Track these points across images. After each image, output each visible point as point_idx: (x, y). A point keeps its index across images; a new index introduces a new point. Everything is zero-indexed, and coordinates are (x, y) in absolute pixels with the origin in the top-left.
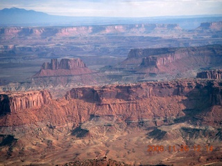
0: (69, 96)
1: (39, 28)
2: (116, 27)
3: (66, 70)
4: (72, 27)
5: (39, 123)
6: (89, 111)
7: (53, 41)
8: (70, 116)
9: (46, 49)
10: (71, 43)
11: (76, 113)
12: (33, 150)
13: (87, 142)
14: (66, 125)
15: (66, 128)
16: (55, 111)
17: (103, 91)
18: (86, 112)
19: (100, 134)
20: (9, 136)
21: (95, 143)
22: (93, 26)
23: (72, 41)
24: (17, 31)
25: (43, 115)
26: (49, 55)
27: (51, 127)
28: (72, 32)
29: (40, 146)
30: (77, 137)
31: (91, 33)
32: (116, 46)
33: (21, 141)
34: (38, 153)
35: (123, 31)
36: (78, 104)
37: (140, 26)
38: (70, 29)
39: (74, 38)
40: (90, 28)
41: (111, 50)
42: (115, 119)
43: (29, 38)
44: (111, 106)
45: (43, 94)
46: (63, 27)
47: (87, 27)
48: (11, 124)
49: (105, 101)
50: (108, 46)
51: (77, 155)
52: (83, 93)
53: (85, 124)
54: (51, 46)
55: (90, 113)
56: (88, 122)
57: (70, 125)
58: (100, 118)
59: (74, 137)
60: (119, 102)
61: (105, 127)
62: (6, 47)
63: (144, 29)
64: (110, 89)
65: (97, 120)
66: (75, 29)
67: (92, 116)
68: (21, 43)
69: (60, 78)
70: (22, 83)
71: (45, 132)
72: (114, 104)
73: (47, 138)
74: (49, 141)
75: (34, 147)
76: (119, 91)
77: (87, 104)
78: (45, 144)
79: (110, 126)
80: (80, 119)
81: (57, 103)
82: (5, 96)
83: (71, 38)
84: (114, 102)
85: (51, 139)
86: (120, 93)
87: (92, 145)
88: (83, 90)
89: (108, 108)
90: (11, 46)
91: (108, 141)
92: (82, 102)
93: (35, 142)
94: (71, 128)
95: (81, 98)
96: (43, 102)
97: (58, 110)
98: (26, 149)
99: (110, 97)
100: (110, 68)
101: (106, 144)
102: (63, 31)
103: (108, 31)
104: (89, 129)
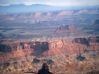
0: (74, 42)
1: (50, 12)
2: (84, 10)
3: (67, 30)
4: (64, 11)
5: (62, 54)
6: (83, 49)
7: (56, 17)
8: (75, 51)
9: (53, 21)
10: (64, 18)
11: (78, 49)
12: (61, 67)
13: (85, 63)
14: (74, 55)
15: (74, 56)
16: (68, 49)
17: (90, 39)
18: (82, 49)
19: (90, 59)
20: (50, 60)
21: (89, 63)
22: (73, 10)
23: (65, 17)
24: (40, 14)
25: (63, 50)
26: (55, 24)
27: (67, 56)
28: (64, 13)
29: (64, 64)
30: (80, 60)
31: (73, 14)
32: (85, 19)
33: (55, 62)
34: (64, 68)
35: (87, 12)
36: (78, 45)
37: (95, 9)
38: (63, 12)
39: (65, 16)
40: (72, 11)
41: (83, 21)
42: (96, 52)
43: (45, 17)
44: (94, 46)
45: (62, 41)
46: (60, 11)
47: (71, 11)
48: (50, 55)
49: (91, 43)
50: (81, 19)
51: (82, 68)
52: (80, 40)
53: (83, 54)
54: (55, 20)
55: (84, 49)
56: (84, 54)
57: (76, 55)
58: (90, 52)
59: (79, 60)
60: (98, 44)
61: (92, 56)
62: (36, 21)
63: (97, 10)
64: (93, 38)
65: (88, 53)
66: (65, 12)
67: (85, 51)
68: (42, 19)
69: (65, 34)
70: (48, 37)
71: (65, 58)
72: (95, 45)
73: (66, 61)
74: (67, 62)
75: (61, 65)
76: (97, 39)
77: (82, 45)
78: (65, 64)
79: (95, 55)
80: (80, 52)
81: (69, 45)
82: (46, 42)
83: (64, 16)
84: (95, 44)
85: (68, 62)
86: (98, 40)
87: (88, 64)
88: (81, 39)
89: (92, 47)
90: (38, 21)
91: (95, 62)
92: (80, 44)
93: (61, 63)
94: (76, 56)
95: (79, 43)
96: (62, 45)
97: (70, 48)
98: (58, 66)
99: (93, 42)
100: (86, 28)
101: (94, 64)
102: (60, 13)
103: (80, 12)
104: (85, 56)
